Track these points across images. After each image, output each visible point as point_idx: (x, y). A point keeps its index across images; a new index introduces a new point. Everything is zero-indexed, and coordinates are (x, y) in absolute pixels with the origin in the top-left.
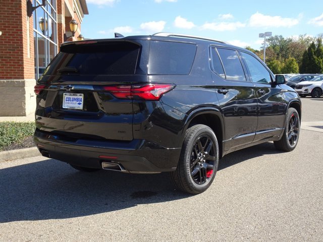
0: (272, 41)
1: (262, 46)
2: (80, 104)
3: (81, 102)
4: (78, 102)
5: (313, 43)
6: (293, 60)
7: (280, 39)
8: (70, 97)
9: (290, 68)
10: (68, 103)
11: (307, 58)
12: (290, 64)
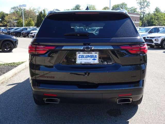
0: (15, 9)
1: (10, 11)
2: (94, 59)
3: (95, 58)
4: (93, 58)
5: (41, 12)
6: (31, 20)
7: (19, 8)
8: (83, 55)
9: (30, 24)
10: (82, 59)
11: (39, 19)
12: (30, 22)
